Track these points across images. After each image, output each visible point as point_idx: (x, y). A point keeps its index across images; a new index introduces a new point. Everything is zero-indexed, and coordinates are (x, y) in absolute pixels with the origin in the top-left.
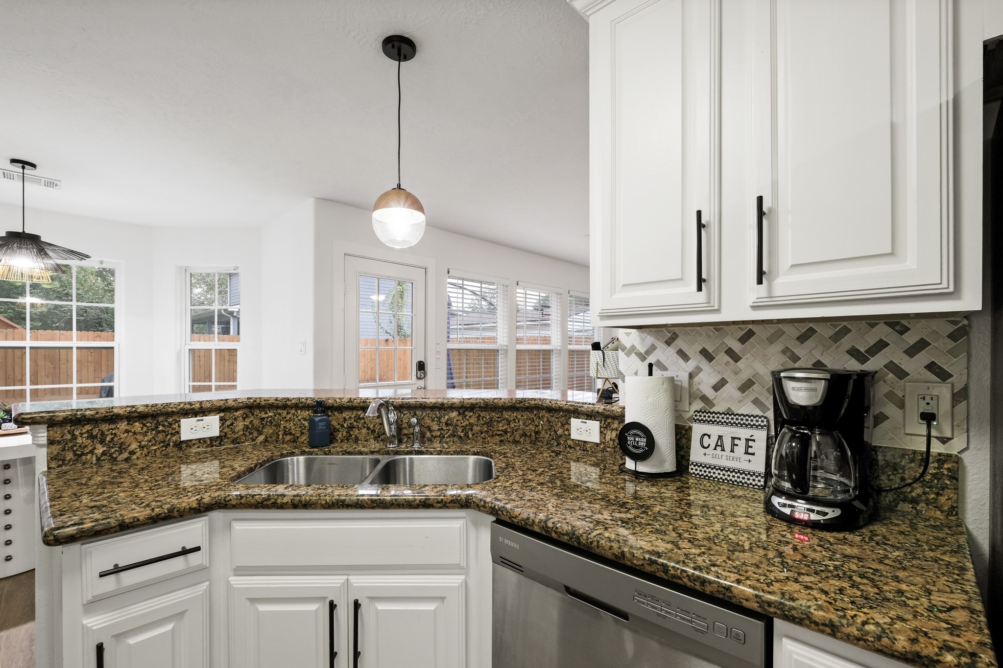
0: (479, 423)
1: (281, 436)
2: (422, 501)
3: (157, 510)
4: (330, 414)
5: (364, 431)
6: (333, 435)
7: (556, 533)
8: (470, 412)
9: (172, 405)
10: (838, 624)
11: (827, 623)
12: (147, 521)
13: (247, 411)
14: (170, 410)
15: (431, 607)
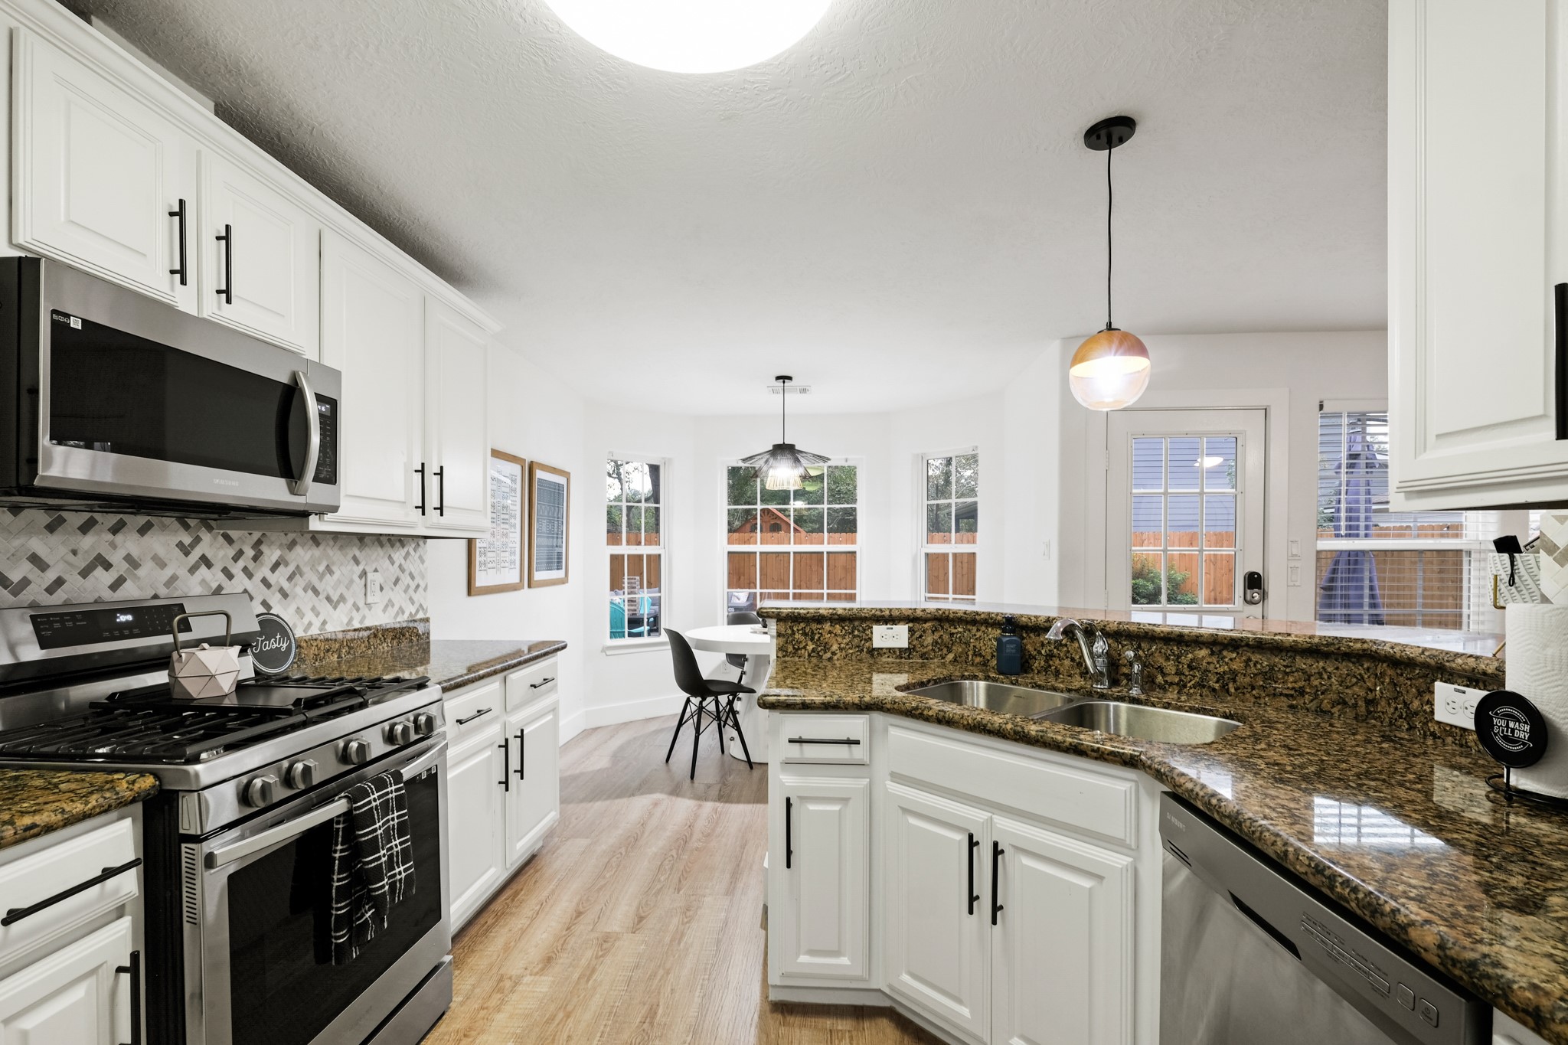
0: (1249, 672)
1: (970, 657)
2: (1073, 744)
3: (828, 698)
4: (1025, 635)
5: (1067, 662)
6: (1029, 663)
7: (1218, 812)
8: (1232, 652)
9: (865, 611)
10: (1548, 1016)
11: (1531, 1010)
12: (820, 706)
13: (936, 623)
14: (863, 615)
15: (1087, 883)
